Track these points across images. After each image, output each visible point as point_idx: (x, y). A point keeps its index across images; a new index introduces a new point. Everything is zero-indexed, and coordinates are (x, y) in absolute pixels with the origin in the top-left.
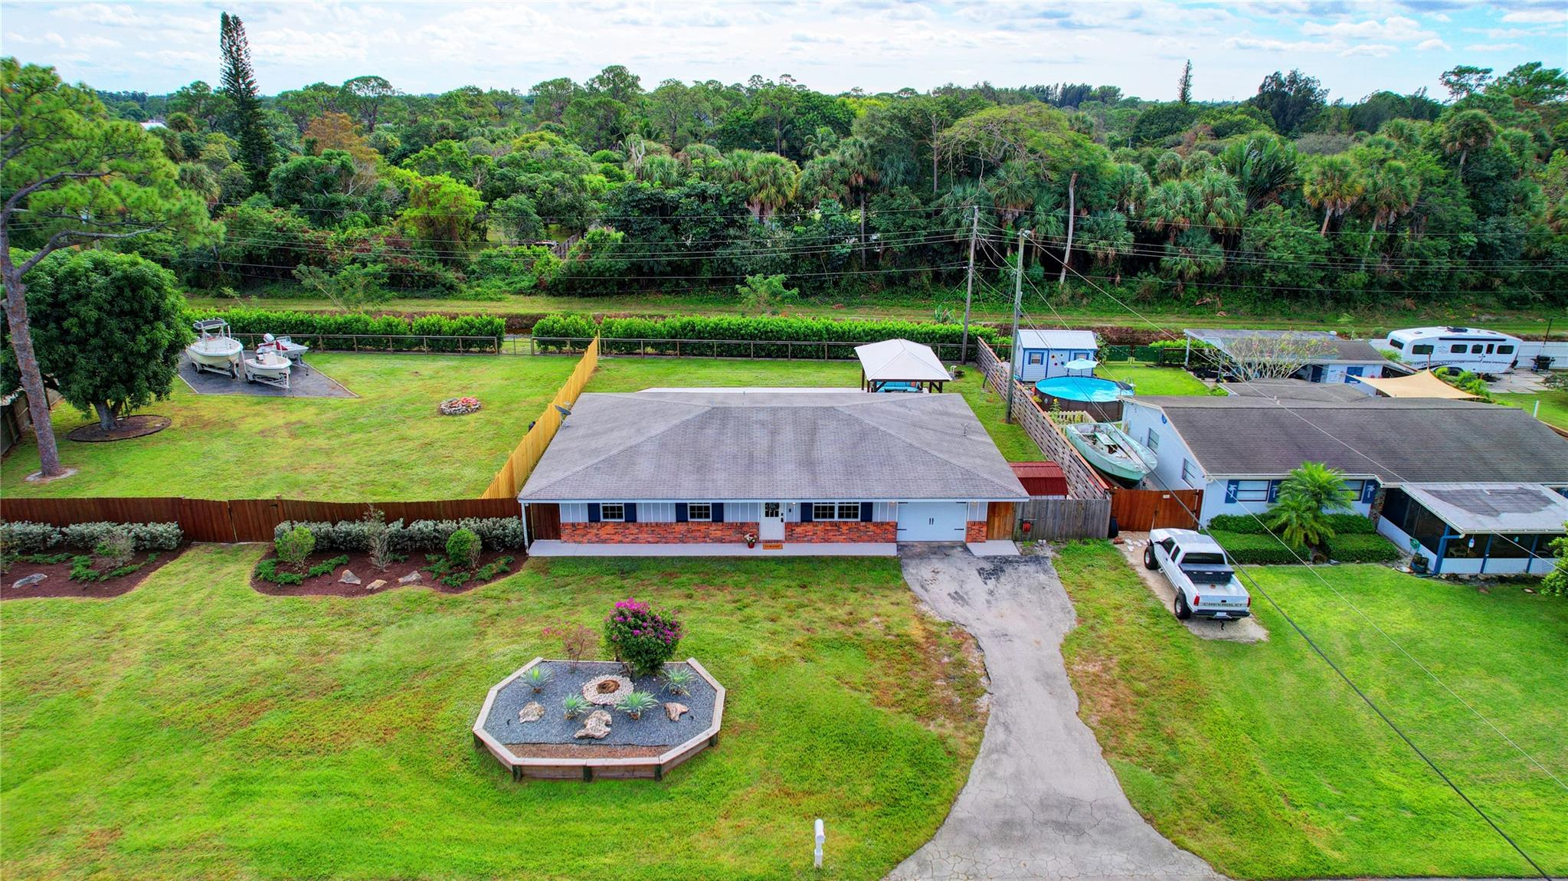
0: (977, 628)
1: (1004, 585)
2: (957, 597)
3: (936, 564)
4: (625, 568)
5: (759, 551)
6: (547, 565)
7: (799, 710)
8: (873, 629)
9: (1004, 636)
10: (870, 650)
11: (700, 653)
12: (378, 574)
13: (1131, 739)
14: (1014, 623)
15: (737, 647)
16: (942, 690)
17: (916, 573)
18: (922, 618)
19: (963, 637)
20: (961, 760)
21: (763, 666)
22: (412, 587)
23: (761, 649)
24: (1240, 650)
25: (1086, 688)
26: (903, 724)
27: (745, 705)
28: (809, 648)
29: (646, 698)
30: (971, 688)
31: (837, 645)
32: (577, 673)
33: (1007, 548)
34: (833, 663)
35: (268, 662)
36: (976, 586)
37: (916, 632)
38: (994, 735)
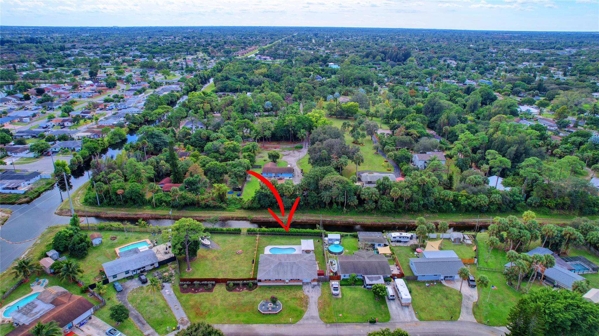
0: (310, 296)
1: (314, 290)
2: (308, 291)
3: (307, 286)
4: (270, 287)
5: (286, 284)
6: (260, 286)
7: (289, 307)
8: (298, 296)
9: (312, 297)
10: (297, 299)
11: (279, 300)
12: (241, 289)
13: (322, 310)
14: (314, 295)
15: (283, 299)
16: (304, 304)
17: (304, 287)
18: (304, 294)
19: (308, 297)
20: (304, 312)
21: (286, 301)
22: (245, 291)
23: (286, 299)
24: (337, 299)
25: (319, 303)
26: (299, 308)
27: (284, 306)
28: (291, 299)
29: (275, 306)
30: (307, 304)
31: (294, 298)
32: (267, 303)
33: (316, 283)
34: (293, 301)
35: (234, 301)
36: (311, 289)
37: (303, 297)
38: (308, 309)
